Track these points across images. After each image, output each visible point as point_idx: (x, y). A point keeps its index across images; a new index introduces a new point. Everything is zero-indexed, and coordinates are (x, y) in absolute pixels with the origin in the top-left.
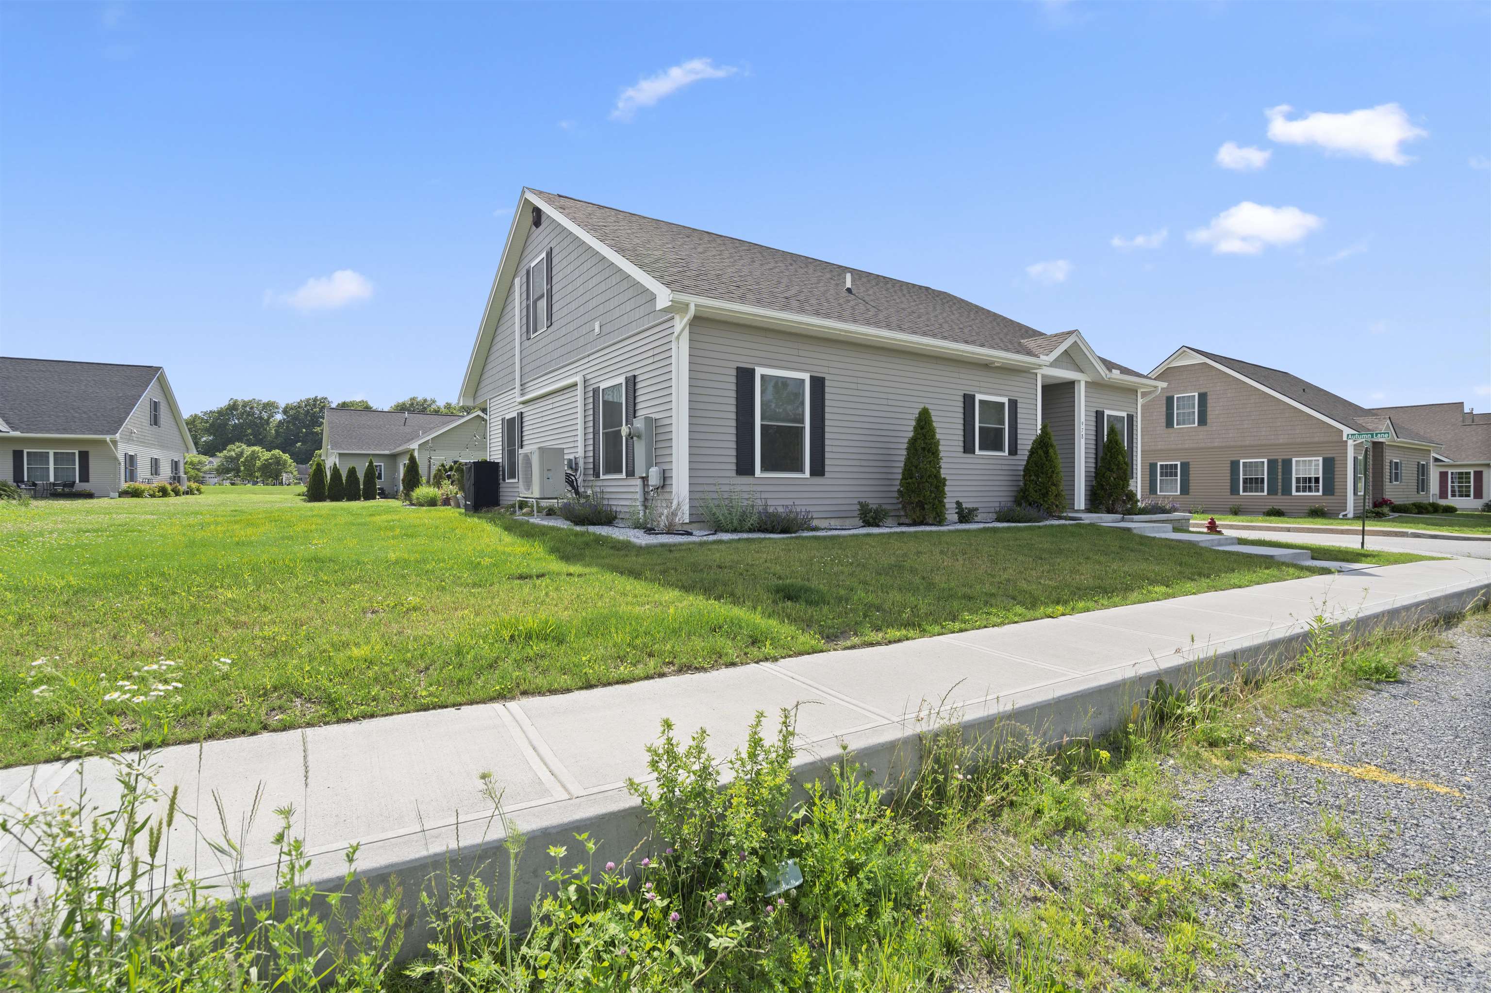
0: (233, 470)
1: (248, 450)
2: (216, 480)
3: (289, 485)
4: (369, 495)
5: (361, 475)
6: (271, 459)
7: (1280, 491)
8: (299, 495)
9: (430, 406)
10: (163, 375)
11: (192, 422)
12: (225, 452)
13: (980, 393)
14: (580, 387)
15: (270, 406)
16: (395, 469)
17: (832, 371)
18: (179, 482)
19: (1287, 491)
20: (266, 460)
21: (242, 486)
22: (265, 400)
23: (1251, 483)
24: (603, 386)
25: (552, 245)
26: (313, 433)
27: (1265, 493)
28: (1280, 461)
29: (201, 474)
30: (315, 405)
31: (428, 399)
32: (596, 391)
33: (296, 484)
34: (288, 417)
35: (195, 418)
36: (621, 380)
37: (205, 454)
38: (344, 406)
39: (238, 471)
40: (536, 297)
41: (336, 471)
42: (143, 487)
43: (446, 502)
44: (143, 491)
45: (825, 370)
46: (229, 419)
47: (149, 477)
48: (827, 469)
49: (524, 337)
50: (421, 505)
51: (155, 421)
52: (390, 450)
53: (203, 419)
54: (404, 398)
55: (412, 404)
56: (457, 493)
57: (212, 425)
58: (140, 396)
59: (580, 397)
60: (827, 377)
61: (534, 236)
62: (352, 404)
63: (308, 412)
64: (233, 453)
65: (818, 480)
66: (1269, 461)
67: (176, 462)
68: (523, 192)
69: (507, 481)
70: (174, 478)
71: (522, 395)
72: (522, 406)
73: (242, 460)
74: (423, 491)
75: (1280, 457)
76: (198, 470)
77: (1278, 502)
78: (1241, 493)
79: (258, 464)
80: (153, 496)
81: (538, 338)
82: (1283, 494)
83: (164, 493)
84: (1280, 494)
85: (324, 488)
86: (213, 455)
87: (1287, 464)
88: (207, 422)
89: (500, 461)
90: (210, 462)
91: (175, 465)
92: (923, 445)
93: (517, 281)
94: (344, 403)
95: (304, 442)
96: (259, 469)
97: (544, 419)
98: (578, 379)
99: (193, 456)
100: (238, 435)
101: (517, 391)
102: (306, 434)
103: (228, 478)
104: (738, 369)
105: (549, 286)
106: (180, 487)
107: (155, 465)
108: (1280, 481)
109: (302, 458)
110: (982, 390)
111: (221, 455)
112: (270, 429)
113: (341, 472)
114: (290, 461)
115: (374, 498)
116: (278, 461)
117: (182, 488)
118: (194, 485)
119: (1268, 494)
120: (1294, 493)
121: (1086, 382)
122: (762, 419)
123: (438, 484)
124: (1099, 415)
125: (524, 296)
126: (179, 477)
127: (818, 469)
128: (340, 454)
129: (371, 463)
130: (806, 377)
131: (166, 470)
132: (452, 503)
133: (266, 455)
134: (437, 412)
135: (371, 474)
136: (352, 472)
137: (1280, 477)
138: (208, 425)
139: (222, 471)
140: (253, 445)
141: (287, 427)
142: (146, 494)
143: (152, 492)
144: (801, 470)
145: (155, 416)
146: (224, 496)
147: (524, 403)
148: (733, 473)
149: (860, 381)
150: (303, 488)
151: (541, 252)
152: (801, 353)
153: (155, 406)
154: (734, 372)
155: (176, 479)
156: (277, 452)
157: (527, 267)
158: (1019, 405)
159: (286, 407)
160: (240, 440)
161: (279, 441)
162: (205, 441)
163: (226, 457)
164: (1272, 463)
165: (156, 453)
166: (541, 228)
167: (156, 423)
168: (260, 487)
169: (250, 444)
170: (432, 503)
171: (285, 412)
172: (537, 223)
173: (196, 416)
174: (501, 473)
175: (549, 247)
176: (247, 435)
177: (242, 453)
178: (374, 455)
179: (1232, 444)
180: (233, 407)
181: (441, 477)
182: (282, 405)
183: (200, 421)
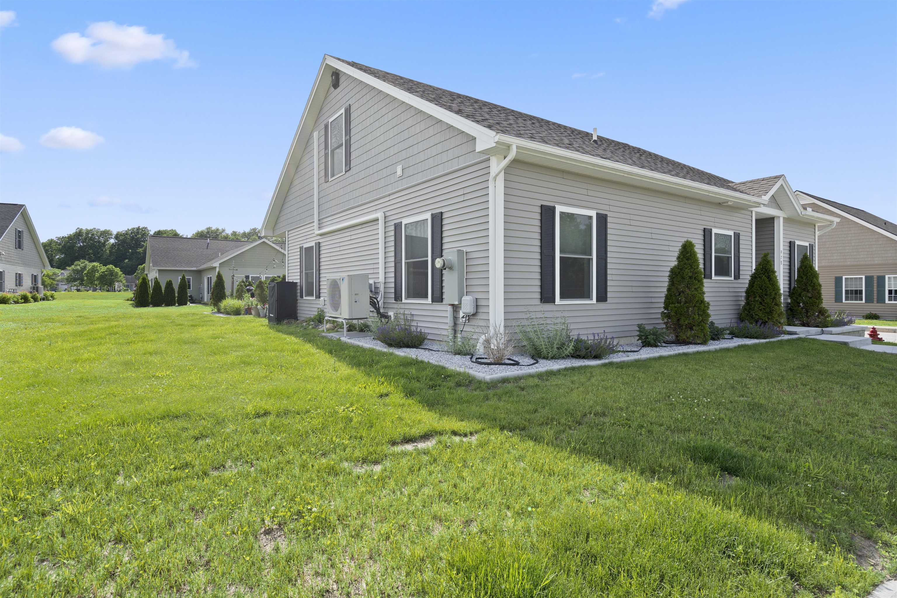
0: (78, 279)
1: (90, 265)
2: (66, 287)
3: (120, 291)
4: (182, 302)
5: (176, 286)
6: (106, 271)
7: (875, 300)
8: (128, 300)
9: (221, 233)
10: (25, 211)
11: (48, 246)
12: (73, 266)
13: (715, 227)
14: (381, 222)
15: (106, 234)
16: (201, 282)
17: (612, 208)
18: (37, 291)
19: (881, 300)
20: (102, 272)
21: (86, 293)
22: (102, 229)
23: (852, 293)
24: (405, 221)
25: (350, 102)
26: (137, 253)
27: (864, 301)
28: (875, 277)
29: (55, 282)
30: (138, 233)
31: (220, 228)
32: (398, 227)
33: (125, 290)
34: (118, 240)
35: (51, 242)
36: (428, 216)
37: (58, 268)
38: (159, 234)
39: (82, 280)
40: (333, 148)
41: (157, 283)
42: (9, 295)
43: (248, 311)
44: (9, 299)
45: (607, 208)
46: (76, 243)
47: (15, 287)
48: (609, 295)
49: (323, 180)
50: (228, 313)
51: (19, 245)
52: (197, 267)
53: (57, 242)
54: (202, 228)
55: (208, 232)
56: (257, 305)
57: (64, 247)
58: (7, 227)
59: (381, 231)
60: (609, 214)
61: (333, 96)
62: (165, 232)
63: (133, 237)
64: (79, 267)
65: (602, 305)
66: (866, 277)
67: (35, 276)
68: (324, 59)
69: (304, 298)
70: (34, 288)
71: (320, 228)
72: (319, 237)
73: (85, 272)
74: (229, 302)
75: (875, 274)
76: (53, 279)
77: (875, 308)
78: (844, 301)
79: (97, 275)
80: (16, 302)
81: (336, 181)
82: (878, 303)
83: (25, 300)
84: (875, 302)
85: (148, 297)
86: (64, 269)
87: (881, 280)
88: (60, 244)
89: (298, 281)
90: (62, 274)
91: (35, 278)
92: (690, 274)
93: (315, 134)
94: (159, 231)
95: (130, 259)
96: (98, 279)
97: (341, 249)
98: (379, 215)
99: (49, 270)
100: (82, 254)
101: (316, 224)
102: (132, 253)
103: (75, 285)
104: (542, 206)
105: (348, 137)
106: (38, 295)
107: (19, 279)
108: (875, 292)
109: (129, 271)
110: (716, 224)
111: (70, 268)
112: (105, 250)
113: (161, 284)
114: (120, 273)
115: (186, 304)
116: (111, 273)
117: (39, 296)
118: (49, 293)
119: (866, 302)
120: (887, 301)
121: (784, 218)
122: (561, 252)
123: (240, 297)
124: (791, 245)
125: (323, 146)
126: (37, 288)
127: (602, 297)
128: (159, 270)
129: (184, 277)
130: (593, 214)
131: (27, 282)
132: (253, 312)
133: (103, 269)
134: (226, 238)
135: (184, 285)
136: (169, 284)
137: (875, 289)
138: (61, 247)
139: (70, 280)
140: (94, 261)
141: (118, 248)
142: (11, 301)
143: (16, 300)
144: (588, 296)
145: (19, 241)
146: (71, 301)
147: (321, 235)
148: (538, 302)
149: (632, 217)
150: (130, 294)
151: (339, 109)
152: (591, 193)
153: (19, 235)
154: (539, 210)
155: (35, 288)
156: (110, 266)
157: (325, 122)
158: (741, 237)
159: (117, 234)
160: (84, 258)
161: (112, 258)
162: (58, 258)
163: (73, 270)
164: (869, 279)
165: (20, 270)
166: (339, 89)
167: (20, 247)
168: (99, 293)
169: (91, 261)
170: (237, 312)
171: (117, 237)
172: (336, 85)
173: (52, 240)
174: (299, 291)
175: (348, 104)
176: (89, 254)
177: (85, 267)
178: (185, 271)
179: (836, 264)
180: (79, 234)
181: (242, 291)
182: (115, 233)
183: (54, 244)
